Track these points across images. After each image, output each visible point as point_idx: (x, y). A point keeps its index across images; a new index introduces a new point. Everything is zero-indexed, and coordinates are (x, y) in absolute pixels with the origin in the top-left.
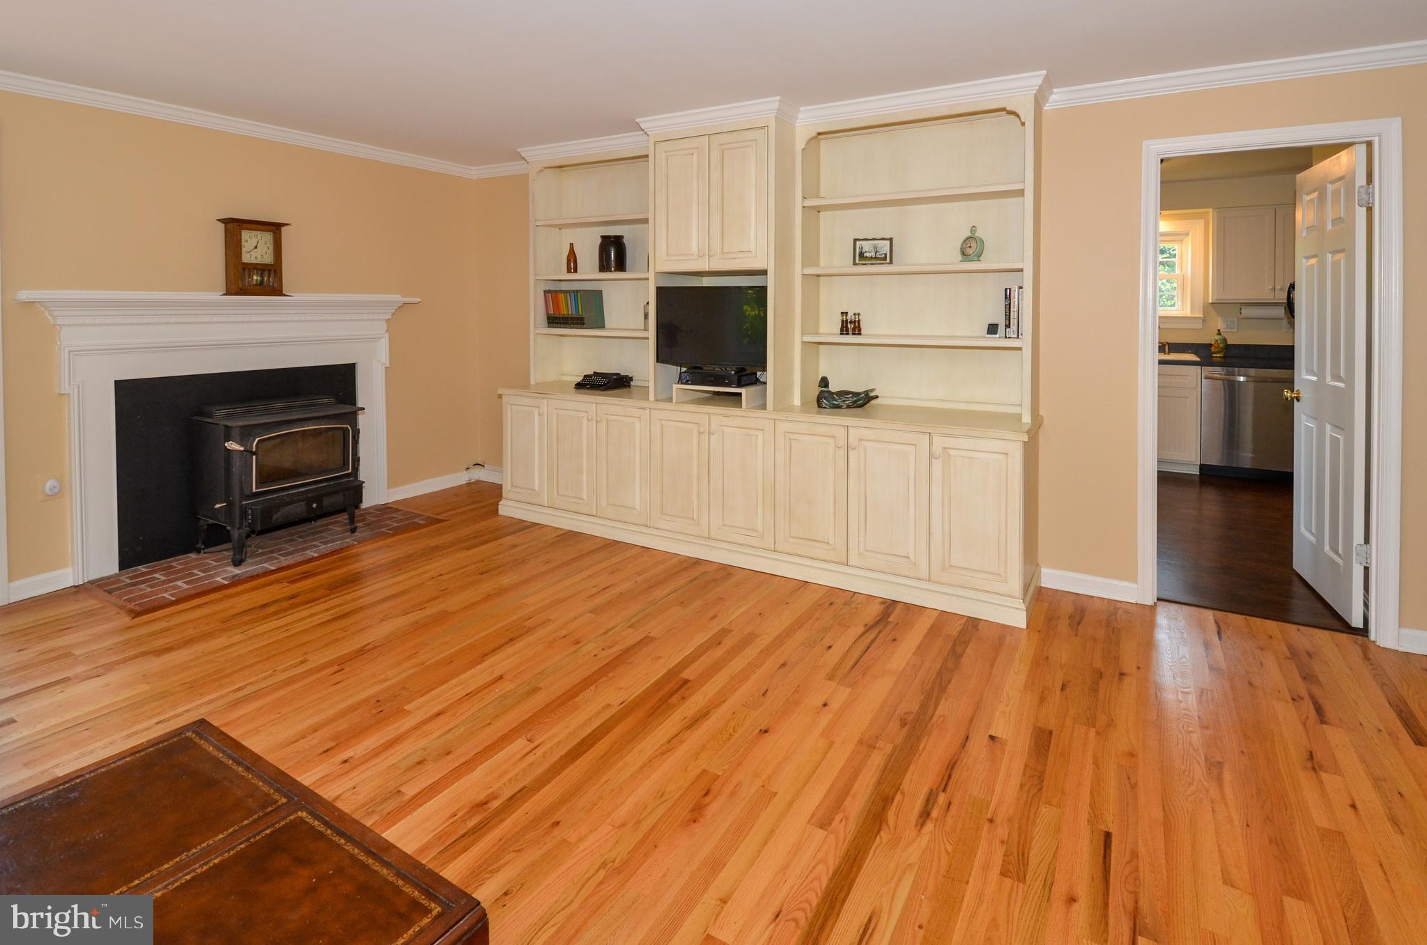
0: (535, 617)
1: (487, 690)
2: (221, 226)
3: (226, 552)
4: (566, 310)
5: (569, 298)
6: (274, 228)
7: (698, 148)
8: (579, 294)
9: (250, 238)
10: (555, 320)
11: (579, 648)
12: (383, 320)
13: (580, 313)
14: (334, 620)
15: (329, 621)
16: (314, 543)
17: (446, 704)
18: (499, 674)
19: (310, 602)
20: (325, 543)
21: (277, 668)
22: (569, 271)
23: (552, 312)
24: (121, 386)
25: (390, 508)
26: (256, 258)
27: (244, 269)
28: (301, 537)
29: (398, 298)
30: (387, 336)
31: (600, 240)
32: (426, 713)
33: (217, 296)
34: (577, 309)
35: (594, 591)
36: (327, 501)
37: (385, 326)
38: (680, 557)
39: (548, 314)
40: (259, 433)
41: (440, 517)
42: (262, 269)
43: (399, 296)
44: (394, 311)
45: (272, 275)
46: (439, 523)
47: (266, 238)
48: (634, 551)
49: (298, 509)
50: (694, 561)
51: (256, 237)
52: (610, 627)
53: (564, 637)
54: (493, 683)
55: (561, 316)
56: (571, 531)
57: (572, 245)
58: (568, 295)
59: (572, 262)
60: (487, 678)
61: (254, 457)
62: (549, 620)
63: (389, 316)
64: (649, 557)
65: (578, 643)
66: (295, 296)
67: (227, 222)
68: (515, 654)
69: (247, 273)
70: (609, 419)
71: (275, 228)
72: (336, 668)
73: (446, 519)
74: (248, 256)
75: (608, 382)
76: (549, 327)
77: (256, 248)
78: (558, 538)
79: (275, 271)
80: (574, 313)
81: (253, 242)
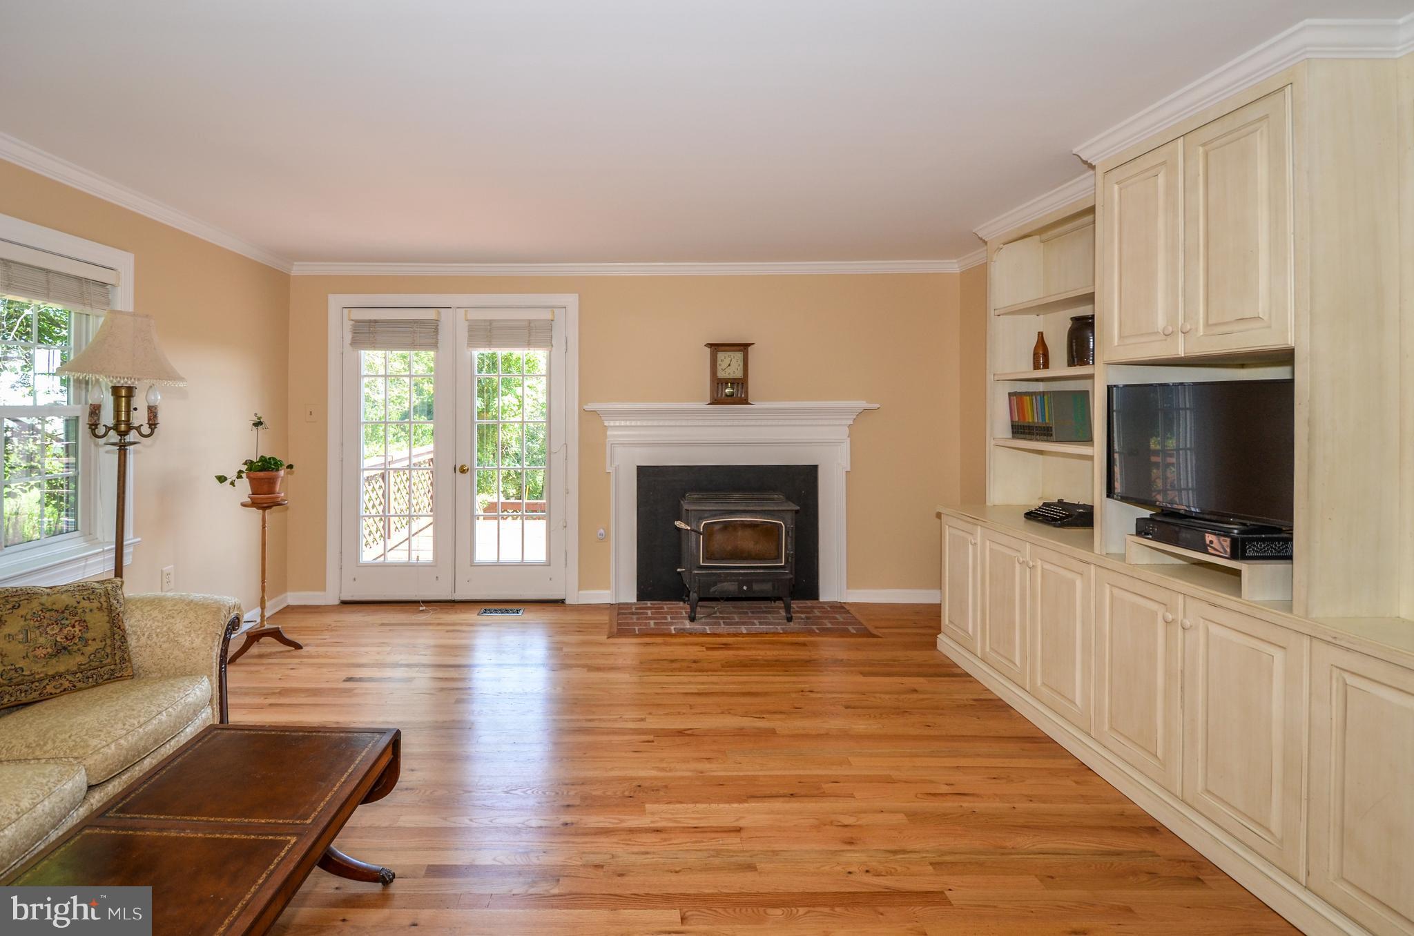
0: (841, 784)
1: (713, 835)
2: (708, 350)
3: (683, 608)
4: (1032, 417)
5: (1034, 401)
6: (742, 348)
7: (1164, 163)
8: (1046, 397)
9: (725, 358)
10: (1020, 430)
11: (843, 851)
12: (846, 425)
13: (1047, 421)
14: (699, 694)
15: (692, 693)
16: (752, 621)
17: (671, 824)
18: (741, 826)
19: (700, 671)
20: (761, 623)
21: (624, 717)
22: (1036, 367)
23: (1017, 420)
24: (641, 471)
25: (843, 608)
26: (729, 374)
27: (718, 384)
28: (753, 613)
29: (863, 404)
30: (848, 440)
31: (1069, 324)
32: (653, 822)
33: (702, 405)
34: (1043, 416)
35: (944, 789)
36: (756, 587)
37: (847, 430)
38: (1132, 806)
39: (1012, 421)
40: (707, 517)
41: (875, 632)
42: (734, 382)
43: (864, 402)
44: (855, 417)
45: (740, 386)
46: (868, 637)
47: (738, 356)
48: (1065, 763)
49: (730, 587)
50: (1150, 824)
51: (730, 356)
52: (911, 847)
53: (846, 826)
54: (725, 832)
55: (1026, 424)
56: (1001, 700)
57: (1041, 335)
58: (1034, 397)
59: (1041, 355)
60: (729, 821)
61: (701, 536)
62: (852, 796)
63: (851, 422)
64: (1076, 782)
65: (851, 843)
66: (758, 406)
67: (710, 345)
68: (778, 814)
69: (720, 387)
70: (1044, 567)
71: (744, 347)
72: (651, 737)
73: (880, 635)
74: (723, 373)
75: (1067, 516)
76: (1013, 437)
77: (730, 366)
78: (974, 703)
79: (742, 383)
80: (1040, 421)
81: (727, 361)
